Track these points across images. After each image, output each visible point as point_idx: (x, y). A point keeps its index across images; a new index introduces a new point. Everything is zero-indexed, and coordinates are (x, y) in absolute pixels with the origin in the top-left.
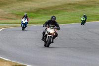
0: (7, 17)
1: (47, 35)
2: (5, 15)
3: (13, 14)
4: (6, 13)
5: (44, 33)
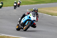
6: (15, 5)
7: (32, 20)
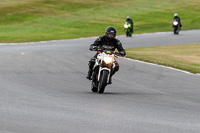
1: (98, 67)
5: (92, 63)
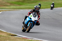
0: (4, 5)
2: (3, 3)
3: (8, 3)
4: (4, 2)
6: (52, 6)
7: (33, 20)
